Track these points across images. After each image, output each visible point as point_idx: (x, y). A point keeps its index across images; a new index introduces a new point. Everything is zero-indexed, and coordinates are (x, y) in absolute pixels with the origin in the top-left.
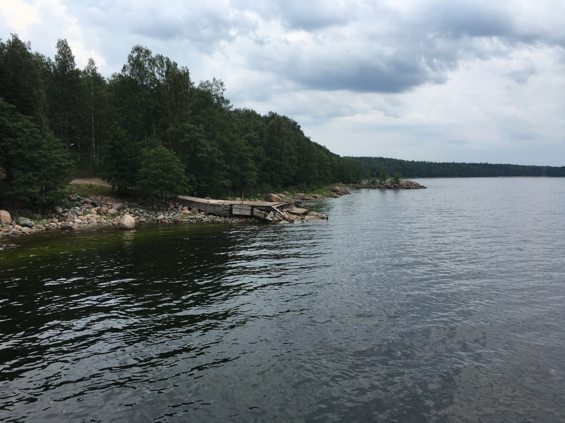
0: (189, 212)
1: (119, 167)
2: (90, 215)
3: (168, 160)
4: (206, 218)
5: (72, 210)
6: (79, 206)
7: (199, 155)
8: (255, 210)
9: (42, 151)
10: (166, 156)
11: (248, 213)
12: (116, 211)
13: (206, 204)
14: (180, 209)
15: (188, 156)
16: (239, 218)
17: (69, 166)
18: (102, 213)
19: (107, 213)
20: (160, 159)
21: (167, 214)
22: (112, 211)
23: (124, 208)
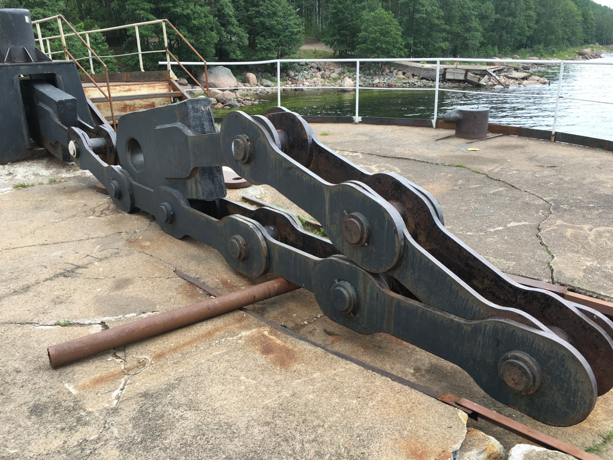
0: (403, 77)
1: (341, 31)
2: (315, 79)
3: (387, 24)
4: (419, 83)
5: (301, 73)
6: (307, 71)
7: (418, 16)
8: (470, 74)
9: (279, 19)
10: (385, 18)
11: (462, 77)
12: (337, 75)
13: (421, 68)
14: (394, 74)
15: (406, 18)
16: (452, 82)
17: (299, 32)
18: (325, 77)
19: (330, 77)
20: (379, 22)
21: (382, 79)
22: (334, 75)
23: (344, 73)
